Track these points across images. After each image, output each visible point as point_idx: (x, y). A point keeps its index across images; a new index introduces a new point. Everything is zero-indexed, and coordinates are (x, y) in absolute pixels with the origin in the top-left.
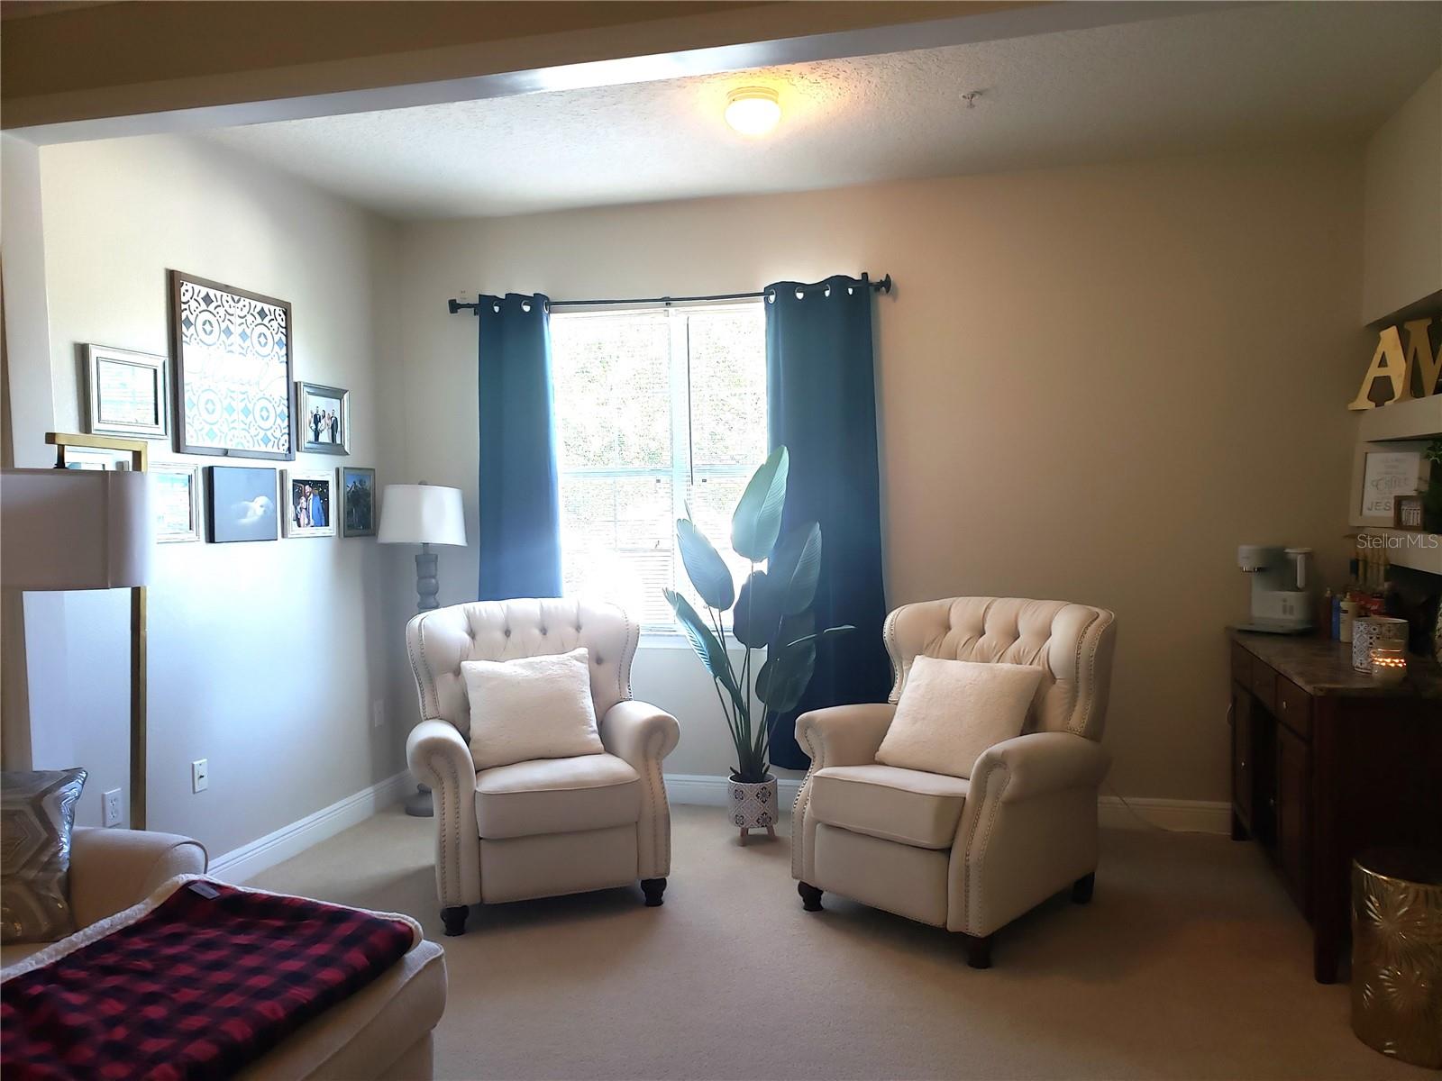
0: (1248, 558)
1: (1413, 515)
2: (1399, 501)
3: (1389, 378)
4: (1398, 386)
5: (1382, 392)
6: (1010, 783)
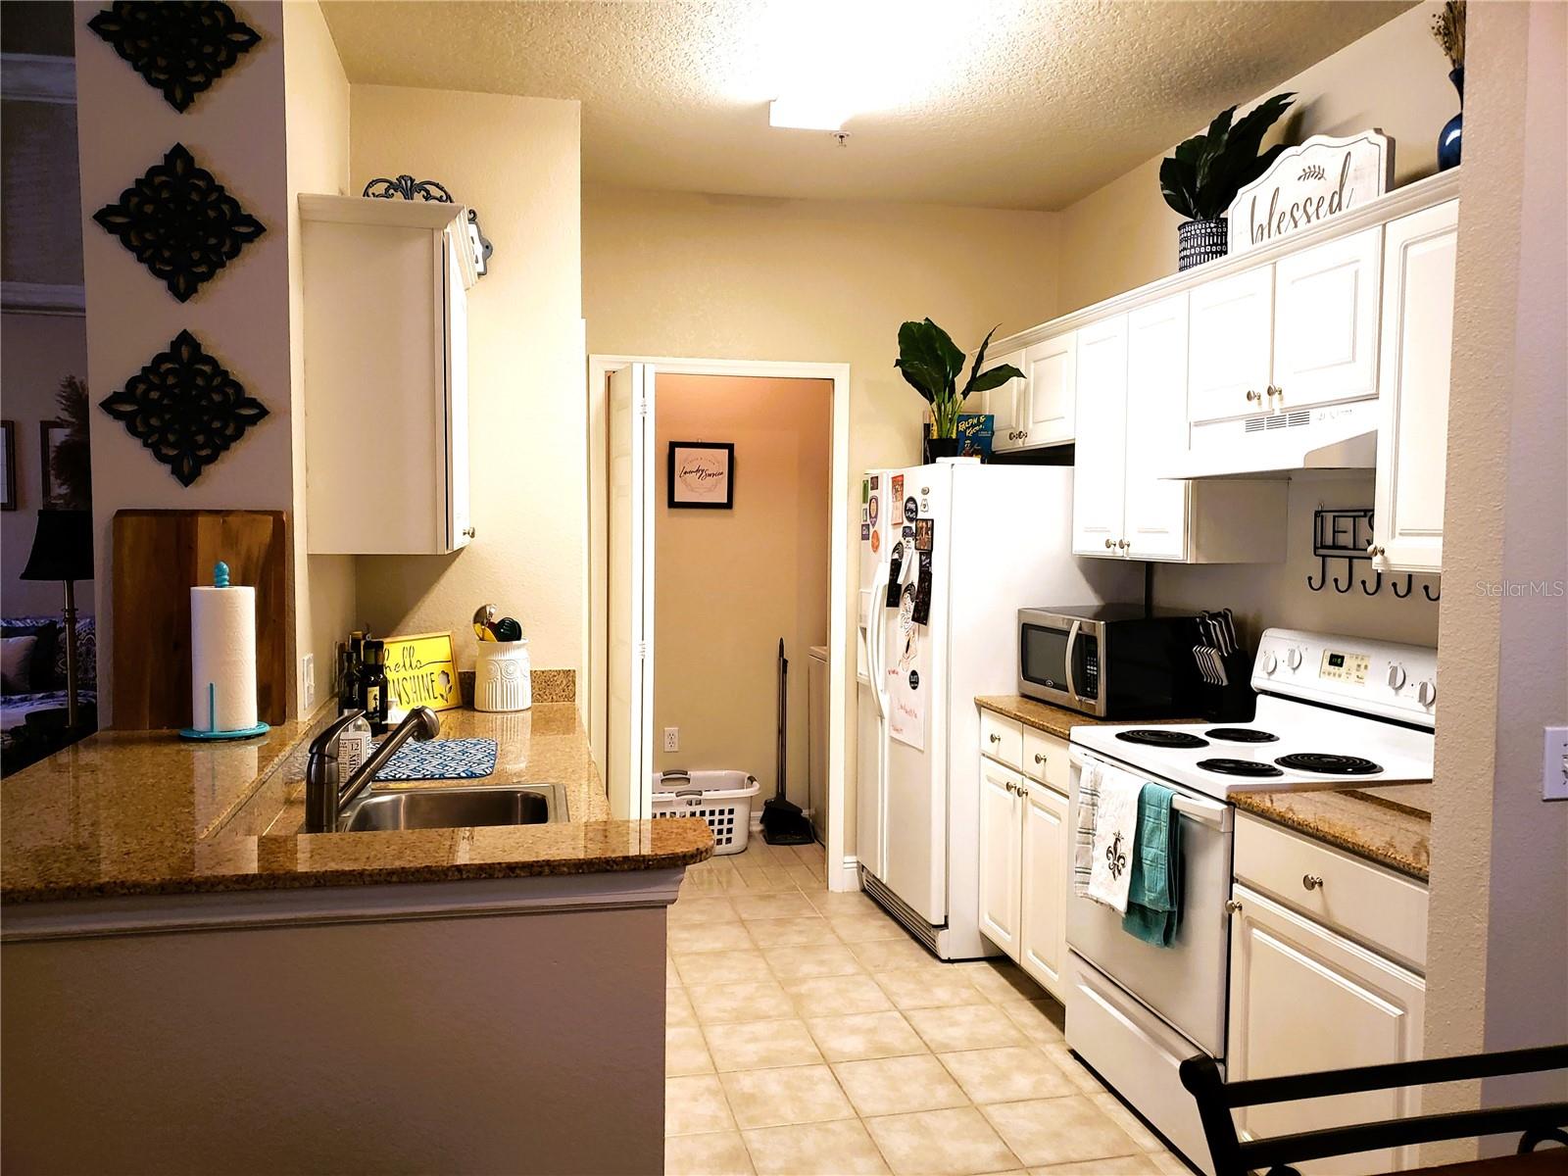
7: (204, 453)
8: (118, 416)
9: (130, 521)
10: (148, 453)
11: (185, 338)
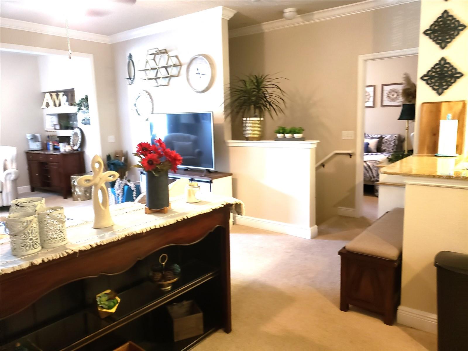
0: (29, 136)
1: (58, 127)
2: (55, 125)
3: (48, 103)
4: (51, 103)
5: (48, 105)
6: (13, 177)
7: (445, 87)
8: (424, 80)
9: (425, 105)
10: (431, 88)
11: (443, 59)
